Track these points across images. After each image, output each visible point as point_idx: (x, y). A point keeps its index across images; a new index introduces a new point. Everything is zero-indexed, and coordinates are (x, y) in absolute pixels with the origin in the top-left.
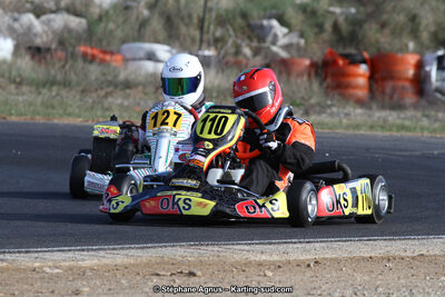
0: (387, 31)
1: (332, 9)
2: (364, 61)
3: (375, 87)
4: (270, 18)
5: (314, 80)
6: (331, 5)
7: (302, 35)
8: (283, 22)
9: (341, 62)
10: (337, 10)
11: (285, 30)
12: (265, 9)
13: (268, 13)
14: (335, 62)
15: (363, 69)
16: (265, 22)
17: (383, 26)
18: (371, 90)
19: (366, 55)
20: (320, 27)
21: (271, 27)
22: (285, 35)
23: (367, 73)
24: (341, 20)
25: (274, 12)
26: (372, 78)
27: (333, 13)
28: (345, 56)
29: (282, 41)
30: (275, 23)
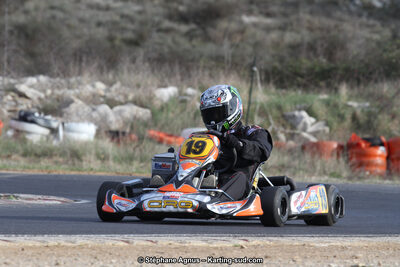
0: (396, 121)
1: (350, 103)
2: (382, 144)
3: (392, 164)
4: (300, 110)
5: (341, 159)
6: (349, 100)
7: (327, 124)
8: (311, 113)
9: (363, 145)
10: (354, 104)
11: (313, 120)
12: (295, 103)
13: (298, 106)
14: (358, 145)
15: (381, 150)
16: (297, 113)
17: (394, 117)
18: (388, 167)
19: (384, 139)
20: (342, 117)
21: (302, 117)
22: (313, 124)
23: (385, 154)
24: (359, 112)
25: (303, 105)
26: (388, 158)
27: (351, 106)
28: (366, 140)
29: (310, 129)
30: (304, 114)
